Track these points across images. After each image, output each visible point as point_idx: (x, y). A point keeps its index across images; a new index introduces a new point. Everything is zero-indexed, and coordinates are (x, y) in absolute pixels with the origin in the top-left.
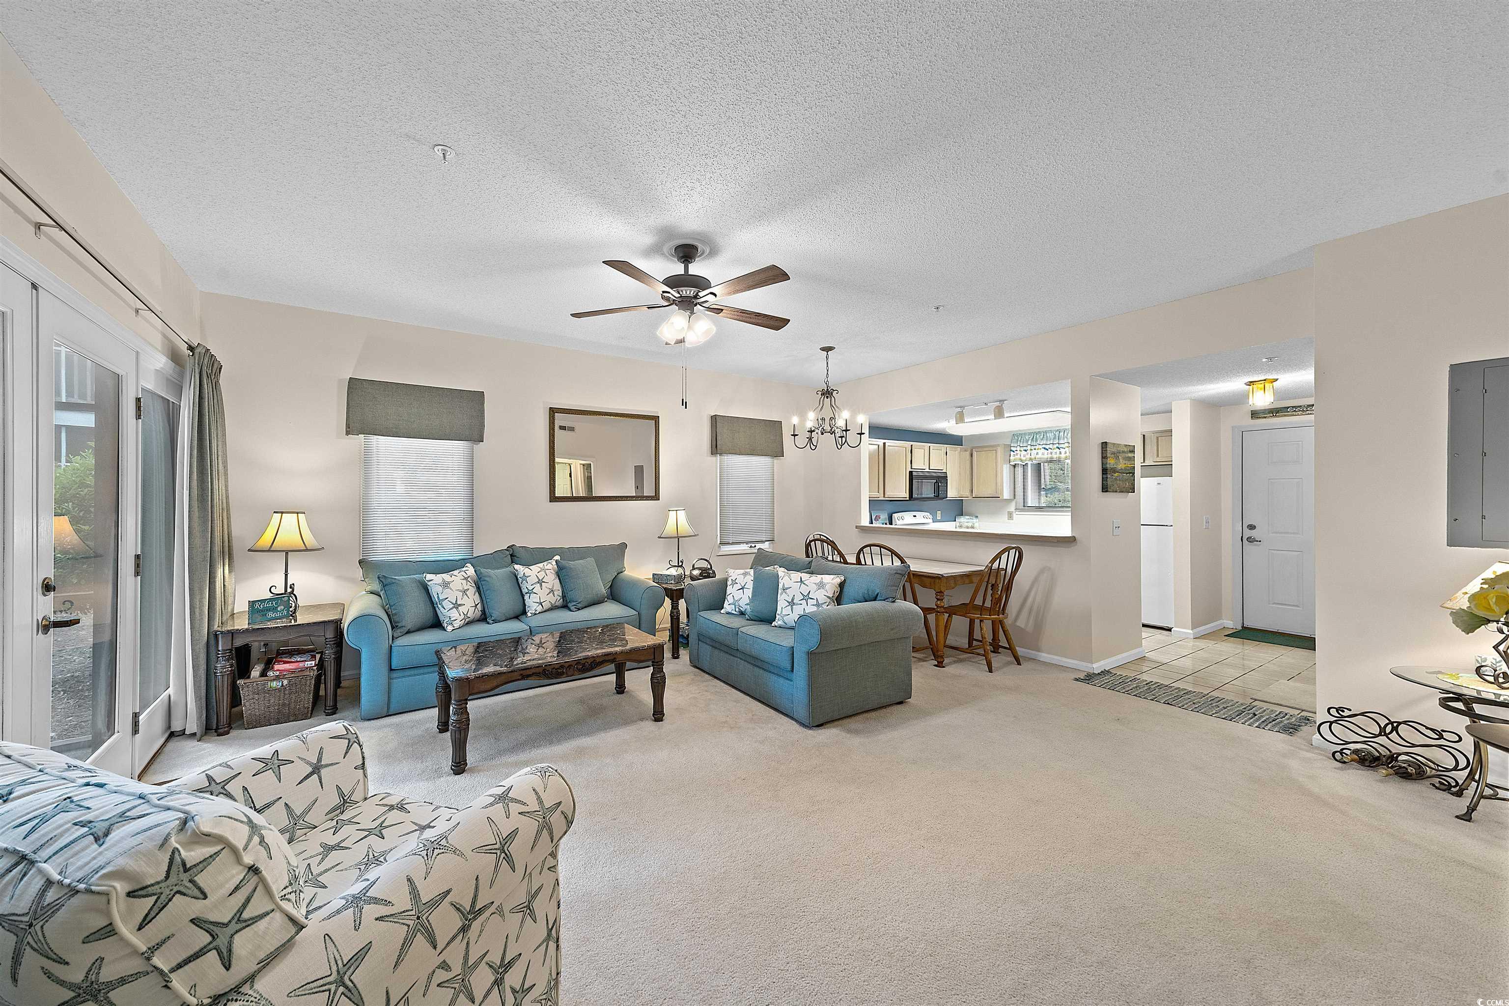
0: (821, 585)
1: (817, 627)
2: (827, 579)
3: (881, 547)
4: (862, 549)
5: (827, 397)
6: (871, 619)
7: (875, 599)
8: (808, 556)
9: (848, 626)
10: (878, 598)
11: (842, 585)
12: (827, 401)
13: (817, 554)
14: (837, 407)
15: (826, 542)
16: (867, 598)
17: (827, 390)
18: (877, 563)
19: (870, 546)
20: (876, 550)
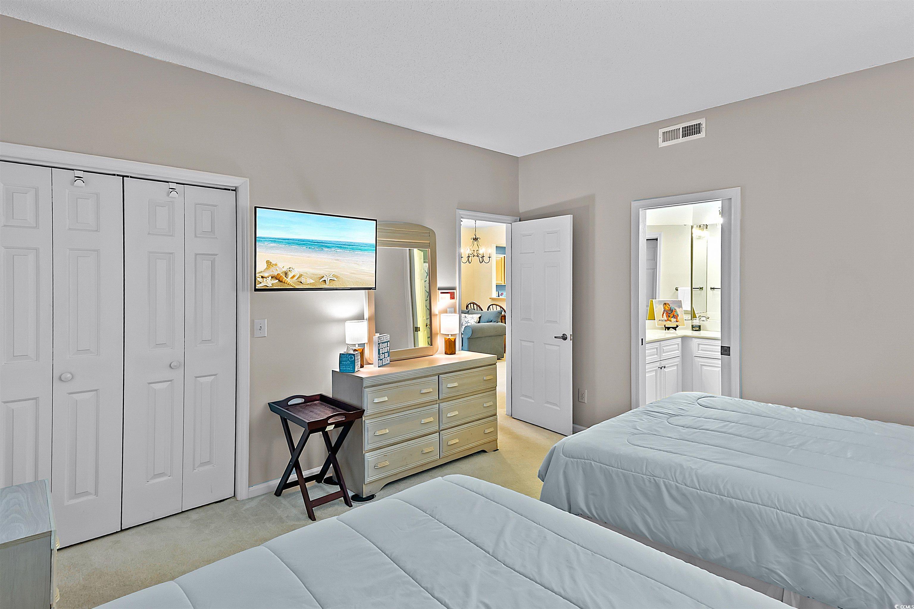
0: (473, 318)
1: (471, 329)
2: (474, 315)
3: (496, 305)
4: (489, 307)
5: (476, 241)
6: (489, 328)
7: (491, 322)
8: (467, 309)
9: (481, 329)
10: (492, 321)
11: (480, 318)
12: (476, 242)
13: (471, 308)
14: (480, 245)
15: (475, 304)
16: (488, 321)
17: (476, 237)
18: (495, 310)
19: (492, 305)
20: (494, 306)
